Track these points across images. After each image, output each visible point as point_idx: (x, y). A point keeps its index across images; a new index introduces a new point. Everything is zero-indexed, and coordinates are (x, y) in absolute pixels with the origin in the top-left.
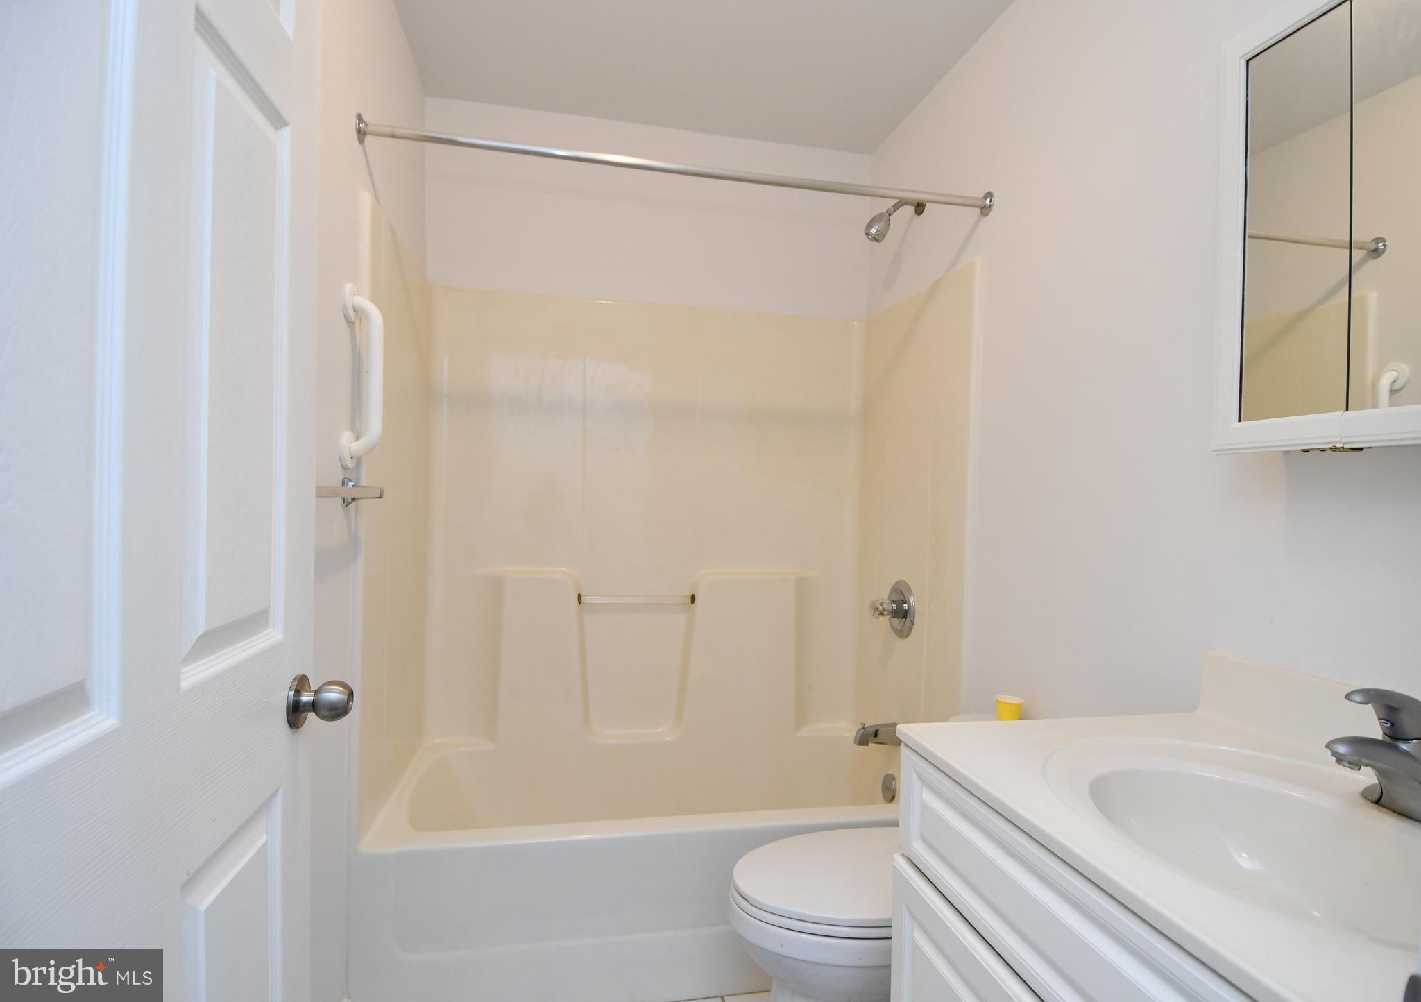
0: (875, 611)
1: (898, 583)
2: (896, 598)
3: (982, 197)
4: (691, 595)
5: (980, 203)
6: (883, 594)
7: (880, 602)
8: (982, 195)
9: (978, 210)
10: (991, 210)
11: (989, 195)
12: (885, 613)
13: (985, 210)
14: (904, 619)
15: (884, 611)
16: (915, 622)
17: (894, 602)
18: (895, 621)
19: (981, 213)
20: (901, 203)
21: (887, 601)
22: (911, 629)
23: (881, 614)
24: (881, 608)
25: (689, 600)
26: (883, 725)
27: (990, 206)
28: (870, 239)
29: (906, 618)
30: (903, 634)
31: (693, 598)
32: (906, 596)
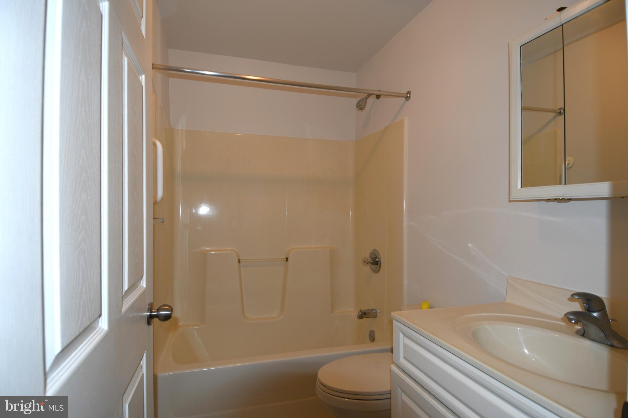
0: (364, 262)
1: (374, 250)
2: (373, 257)
3: (406, 93)
4: (286, 257)
5: (405, 95)
6: (367, 255)
7: (366, 259)
8: (406, 92)
9: (404, 99)
10: (410, 98)
11: (409, 92)
12: (369, 263)
13: (408, 98)
14: (376, 265)
15: (368, 262)
16: (381, 266)
17: (372, 258)
18: (373, 266)
19: (406, 100)
20: (369, 95)
21: (369, 258)
22: (379, 269)
23: (367, 264)
24: (367, 261)
25: (285, 260)
26: (368, 309)
27: (410, 97)
28: (359, 109)
29: (377, 265)
30: (377, 271)
31: (287, 259)
32: (377, 255)
